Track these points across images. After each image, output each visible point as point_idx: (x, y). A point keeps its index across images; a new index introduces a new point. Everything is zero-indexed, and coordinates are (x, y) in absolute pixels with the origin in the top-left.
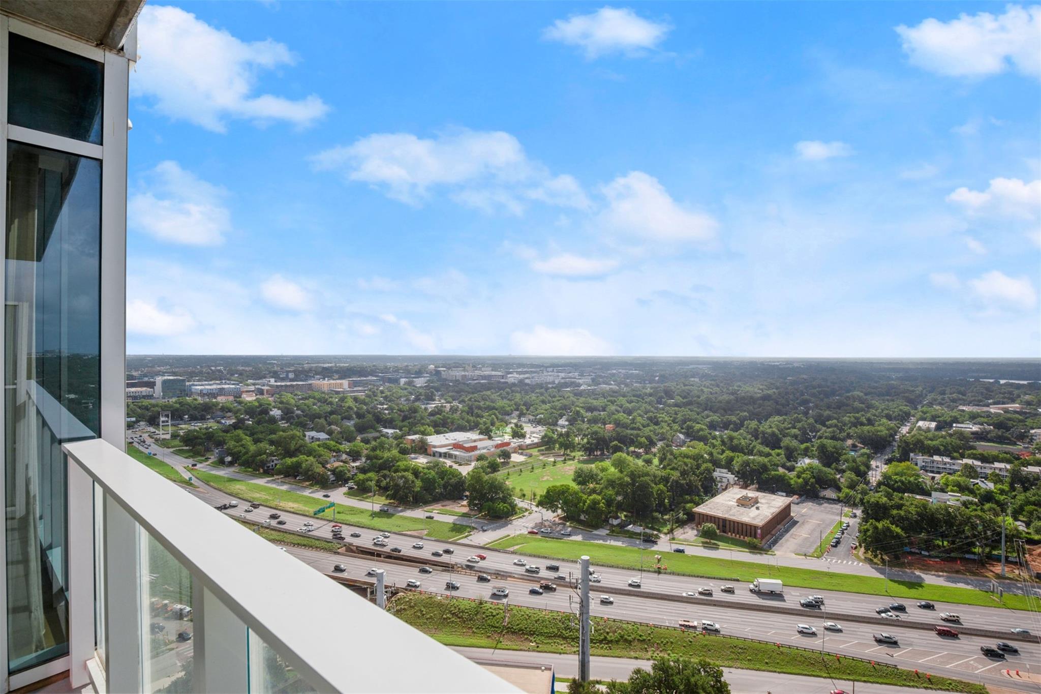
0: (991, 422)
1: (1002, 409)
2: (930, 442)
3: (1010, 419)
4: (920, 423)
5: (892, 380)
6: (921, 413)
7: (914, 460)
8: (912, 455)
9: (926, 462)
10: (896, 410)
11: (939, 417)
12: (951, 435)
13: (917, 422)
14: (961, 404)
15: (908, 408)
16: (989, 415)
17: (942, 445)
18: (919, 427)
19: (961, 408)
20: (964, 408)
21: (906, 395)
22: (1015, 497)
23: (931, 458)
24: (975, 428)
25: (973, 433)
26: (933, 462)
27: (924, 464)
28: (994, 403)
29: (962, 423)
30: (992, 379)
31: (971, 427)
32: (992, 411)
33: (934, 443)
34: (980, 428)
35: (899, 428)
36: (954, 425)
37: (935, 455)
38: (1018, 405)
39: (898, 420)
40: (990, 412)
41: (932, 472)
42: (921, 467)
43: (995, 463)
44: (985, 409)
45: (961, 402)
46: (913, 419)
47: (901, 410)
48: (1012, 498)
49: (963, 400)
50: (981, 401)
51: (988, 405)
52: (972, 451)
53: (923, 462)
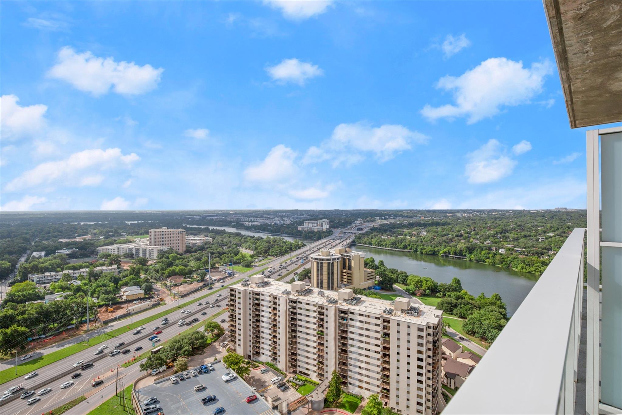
0: (78, 246)
1: (82, 239)
2: (42, 265)
3: (87, 244)
4: (35, 254)
5: (12, 226)
6: (35, 247)
7: (31, 279)
8: (29, 275)
9: (40, 278)
10: (16, 247)
11: (47, 248)
12: (55, 258)
13: (32, 253)
14: (60, 238)
15: (25, 244)
16: (75, 243)
17: (50, 265)
18: (34, 256)
19: (60, 240)
20: (62, 241)
21: (23, 236)
22: (91, 285)
23: (43, 275)
24: (68, 252)
25: (67, 255)
26: (44, 277)
27: (38, 280)
28: (78, 236)
29: (61, 249)
30: (76, 222)
31: (66, 251)
32: (78, 240)
33: (45, 264)
34: (71, 251)
35: (19, 259)
36: (57, 251)
37: (46, 272)
38: (90, 236)
39: (18, 254)
40: (76, 241)
41: (44, 283)
42: (36, 282)
43: (81, 269)
44: (74, 240)
45: (60, 237)
46: (29, 252)
47: (19, 247)
48: (90, 287)
49: (61, 235)
50: (71, 235)
51: (75, 238)
52: (68, 265)
53: (38, 278)
